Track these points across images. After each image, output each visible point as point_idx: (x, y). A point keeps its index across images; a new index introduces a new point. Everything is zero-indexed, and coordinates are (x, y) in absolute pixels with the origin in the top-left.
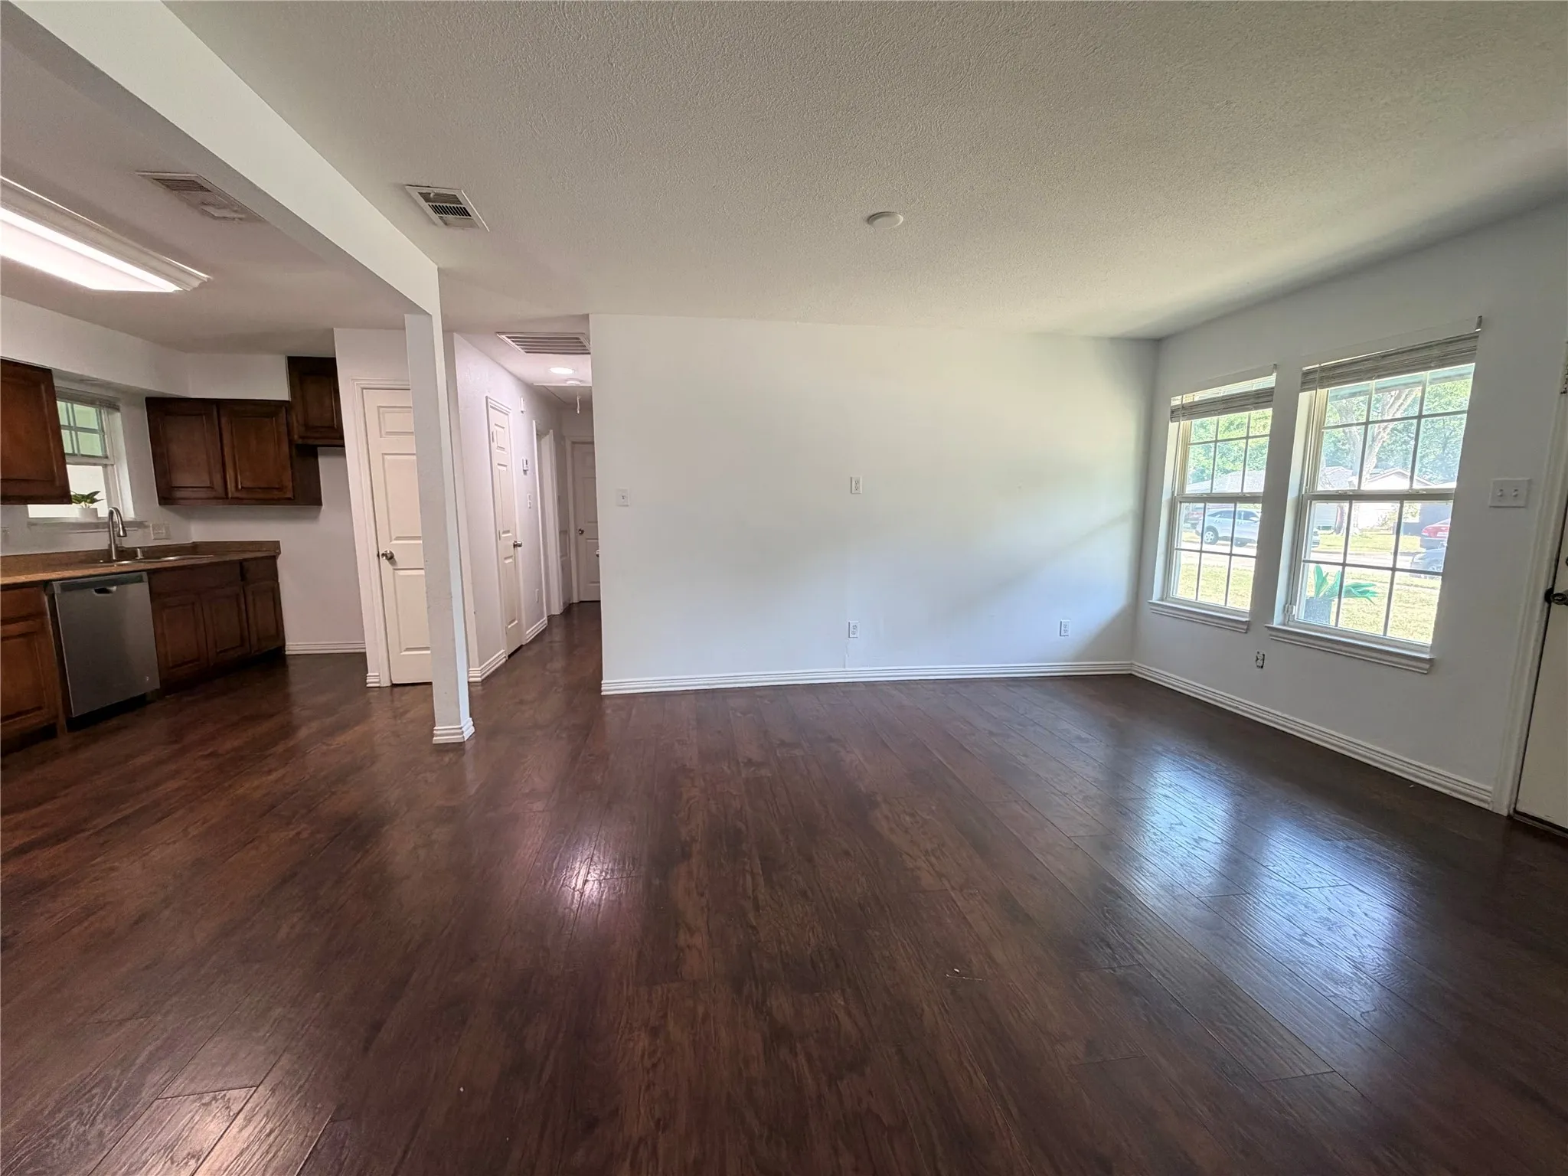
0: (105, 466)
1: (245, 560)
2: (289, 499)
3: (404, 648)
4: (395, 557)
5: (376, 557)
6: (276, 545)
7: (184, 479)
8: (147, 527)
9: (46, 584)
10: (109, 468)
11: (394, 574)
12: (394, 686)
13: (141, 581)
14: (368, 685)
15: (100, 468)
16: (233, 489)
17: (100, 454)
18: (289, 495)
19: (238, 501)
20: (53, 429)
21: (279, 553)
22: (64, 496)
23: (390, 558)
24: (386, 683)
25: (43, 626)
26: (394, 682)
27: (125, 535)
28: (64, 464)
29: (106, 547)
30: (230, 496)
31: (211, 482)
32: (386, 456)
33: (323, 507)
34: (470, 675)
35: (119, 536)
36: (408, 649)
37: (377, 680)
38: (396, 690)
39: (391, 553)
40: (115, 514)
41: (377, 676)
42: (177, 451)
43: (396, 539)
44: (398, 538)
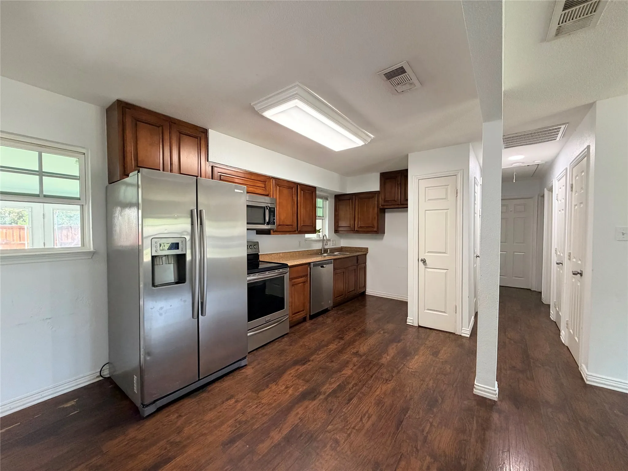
0: (323, 219)
1: (358, 255)
2: (375, 231)
3: (426, 308)
4: (426, 262)
5: (417, 261)
6: (367, 249)
7: (342, 223)
8: (331, 241)
9: (309, 264)
10: (324, 220)
11: (425, 270)
12: (419, 326)
13: (331, 263)
14: (407, 323)
15: (321, 220)
16: (357, 227)
17: (322, 215)
18: (375, 229)
19: (358, 232)
20: (314, 207)
21: (368, 253)
22: (314, 231)
23: (424, 261)
24: (416, 325)
25: (307, 280)
26: (420, 325)
27: (327, 245)
28: (316, 219)
29: (321, 248)
30: (355, 230)
31: (350, 224)
32: (426, 211)
33: (385, 234)
34: (462, 332)
35: (326, 245)
36: (428, 309)
37: (412, 322)
38: (420, 329)
39: (424, 259)
40: (325, 236)
41: (412, 320)
42: (342, 213)
43: (427, 253)
44: (429, 252)
